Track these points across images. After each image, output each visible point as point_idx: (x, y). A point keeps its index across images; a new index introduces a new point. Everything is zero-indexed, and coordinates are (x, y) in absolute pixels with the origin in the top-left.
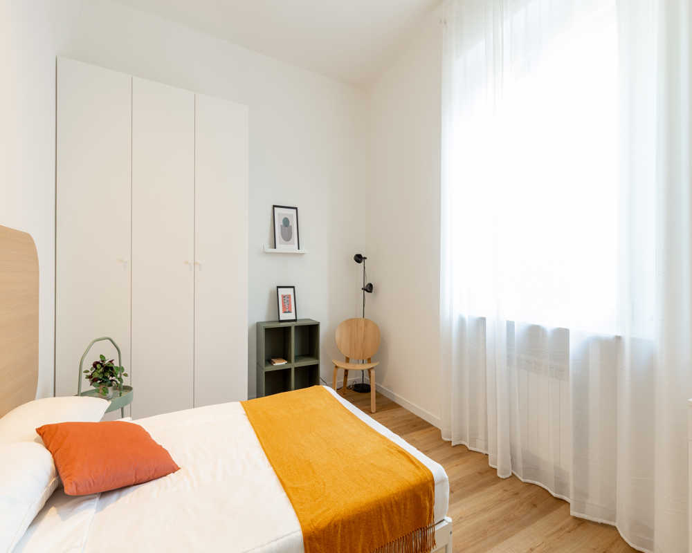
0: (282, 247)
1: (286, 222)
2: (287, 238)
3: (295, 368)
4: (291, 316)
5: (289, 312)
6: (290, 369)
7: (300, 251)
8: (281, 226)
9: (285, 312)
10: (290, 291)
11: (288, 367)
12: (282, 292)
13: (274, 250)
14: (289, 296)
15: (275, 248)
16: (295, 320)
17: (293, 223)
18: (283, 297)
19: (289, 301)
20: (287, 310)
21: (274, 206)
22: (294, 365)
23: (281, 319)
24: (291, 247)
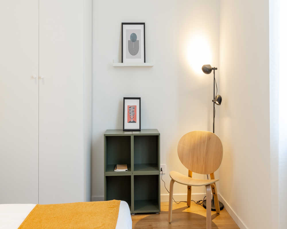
0: (129, 60)
1: (134, 37)
2: (134, 51)
3: (135, 176)
4: (136, 126)
5: (134, 122)
6: (130, 176)
7: (146, 64)
8: (129, 41)
9: (130, 122)
10: (136, 103)
11: (129, 174)
12: (128, 103)
13: (121, 64)
14: (135, 107)
15: (122, 62)
16: (139, 130)
17: (140, 38)
18: (129, 107)
19: (135, 111)
20: (132, 121)
21: (123, 24)
22: (133, 173)
23: (125, 128)
24: (138, 61)
